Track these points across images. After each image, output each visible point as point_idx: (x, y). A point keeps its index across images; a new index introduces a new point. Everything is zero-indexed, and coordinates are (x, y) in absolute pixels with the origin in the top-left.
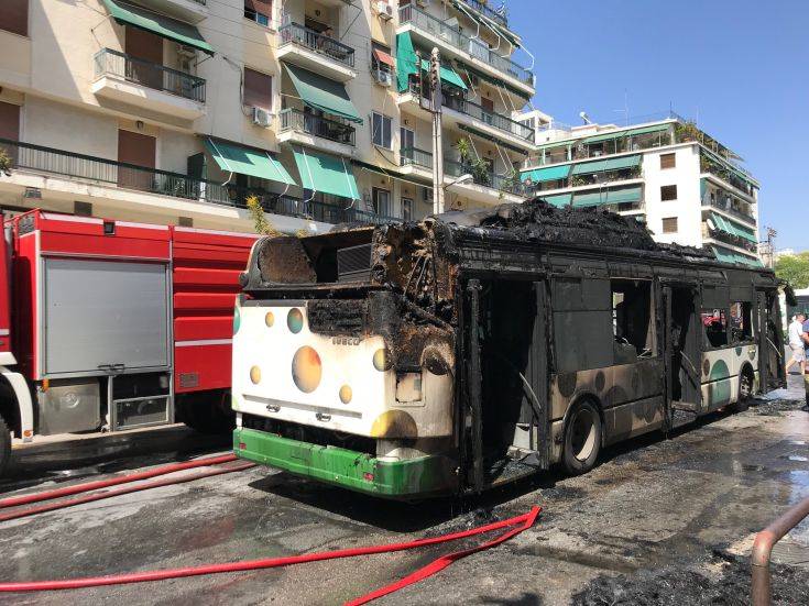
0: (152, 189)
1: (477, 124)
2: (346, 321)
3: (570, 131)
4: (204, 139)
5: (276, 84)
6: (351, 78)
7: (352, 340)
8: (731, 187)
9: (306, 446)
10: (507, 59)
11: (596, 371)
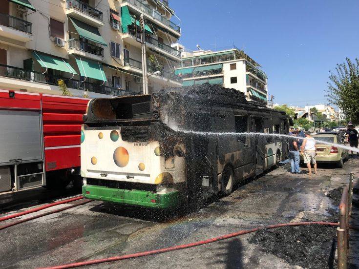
0: (6, 75)
1: (157, 49)
2: (140, 135)
3: (192, 53)
4: (31, 52)
5: (66, 27)
6: (102, 26)
7: (144, 143)
8: (257, 78)
9: (122, 190)
10: (169, 21)
11: (231, 154)
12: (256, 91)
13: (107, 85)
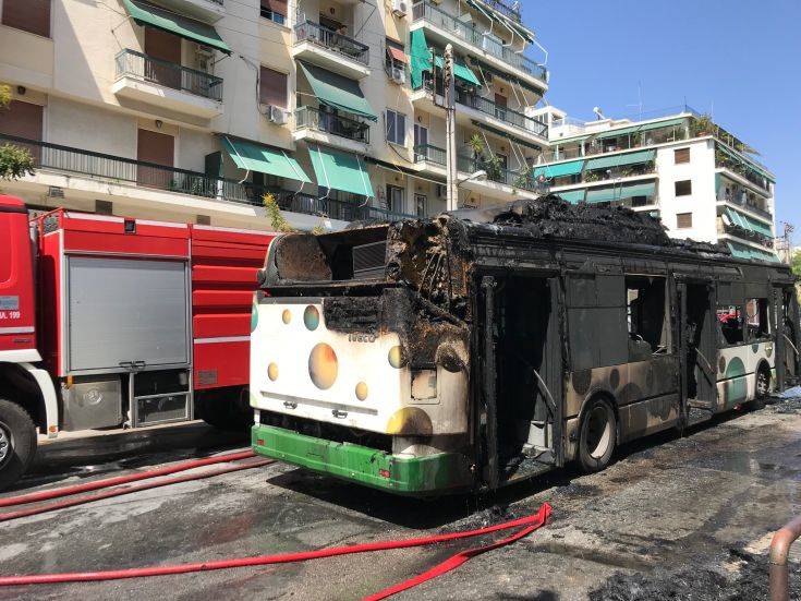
0: (171, 187)
1: (490, 121)
2: (361, 318)
3: (583, 126)
4: (221, 138)
5: (291, 83)
6: (365, 75)
7: (368, 337)
8: (746, 182)
9: (323, 442)
10: (520, 55)
11: (611, 368)
12: (741, 214)
13: (375, 204)
